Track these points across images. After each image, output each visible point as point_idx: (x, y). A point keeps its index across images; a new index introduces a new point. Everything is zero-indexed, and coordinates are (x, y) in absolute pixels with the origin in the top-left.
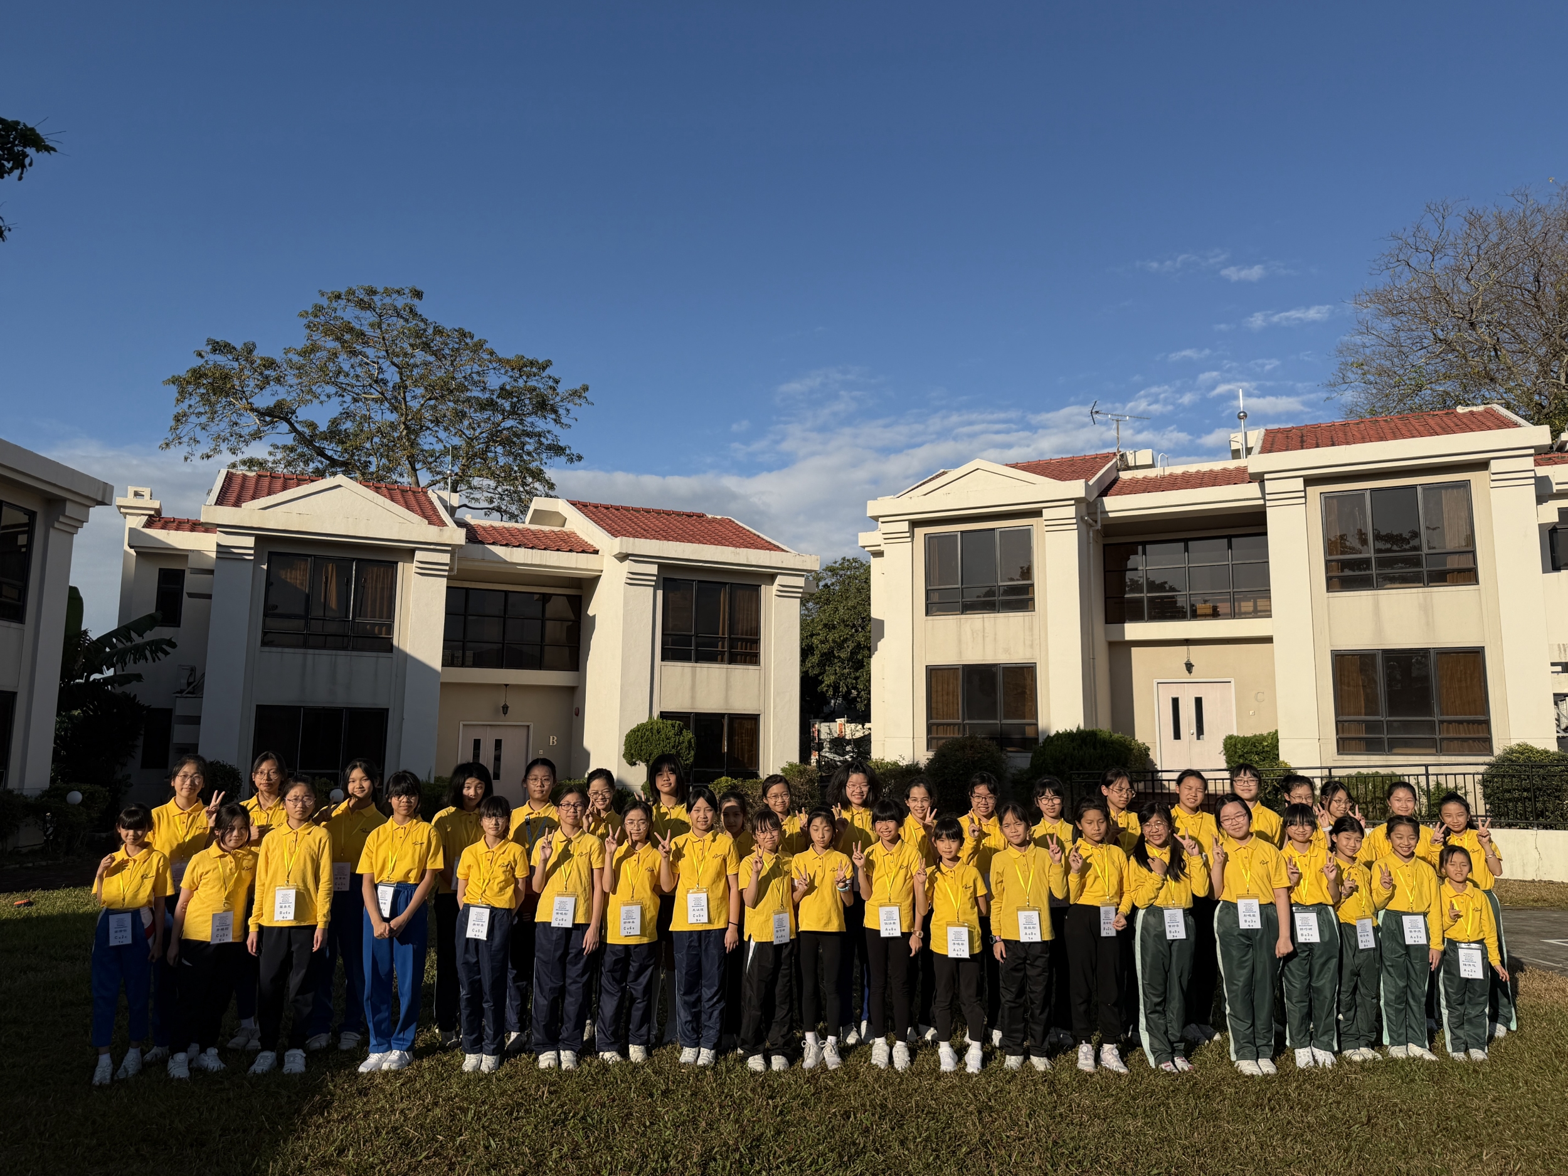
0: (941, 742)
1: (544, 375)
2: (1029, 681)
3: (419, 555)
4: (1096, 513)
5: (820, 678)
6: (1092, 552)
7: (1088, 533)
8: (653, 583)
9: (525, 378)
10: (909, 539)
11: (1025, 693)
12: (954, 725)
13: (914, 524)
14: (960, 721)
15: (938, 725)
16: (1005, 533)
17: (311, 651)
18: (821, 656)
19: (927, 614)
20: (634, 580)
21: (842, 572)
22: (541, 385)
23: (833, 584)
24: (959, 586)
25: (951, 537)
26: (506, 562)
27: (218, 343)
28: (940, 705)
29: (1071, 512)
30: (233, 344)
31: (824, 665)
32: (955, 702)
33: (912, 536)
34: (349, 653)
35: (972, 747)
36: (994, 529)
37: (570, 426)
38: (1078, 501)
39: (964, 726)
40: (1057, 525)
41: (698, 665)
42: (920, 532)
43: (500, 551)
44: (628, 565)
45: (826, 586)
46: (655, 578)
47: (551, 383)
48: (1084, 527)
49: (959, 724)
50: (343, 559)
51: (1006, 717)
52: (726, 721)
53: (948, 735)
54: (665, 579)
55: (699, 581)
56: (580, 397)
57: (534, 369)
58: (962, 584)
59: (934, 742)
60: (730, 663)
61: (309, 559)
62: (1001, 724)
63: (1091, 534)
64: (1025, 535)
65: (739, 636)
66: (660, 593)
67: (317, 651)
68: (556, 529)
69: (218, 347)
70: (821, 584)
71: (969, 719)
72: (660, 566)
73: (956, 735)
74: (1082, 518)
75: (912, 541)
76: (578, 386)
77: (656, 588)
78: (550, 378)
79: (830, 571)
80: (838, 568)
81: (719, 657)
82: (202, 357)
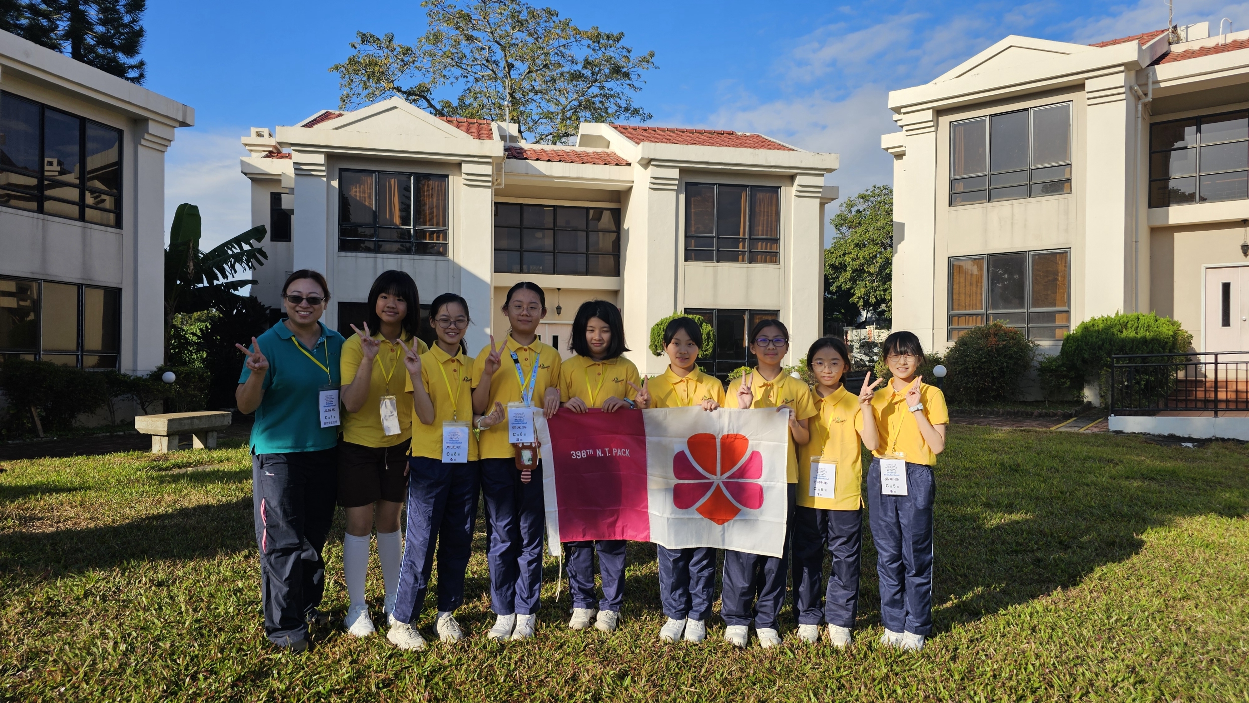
0: (962, 333)
1: (619, 45)
2: (1061, 268)
3: (465, 168)
4: (1146, 84)
5: (852, 291)
6: (1140, 126)
7: (1136, 108)
8: (676, 188)
9: (603, 49)
10: (933, 129)
11: (1056, 279)
12: (977, 315)
13: (939, 112)
14: (983, 311)
15: (959, 316)
16: (1040, 113)
17: (380, 255)
18: (853, 272)
19: (950, 204)
20: (657, 185)
21: (872, 199)
22: (617, 56)
23: (864, 210)
24: (987, 173)
25: (980, 122)
26: (545, 176)
27: (364, 35)
28: (963, 297)
29: (1119, 79)
30: (377, 36)
31: (855, 281)
32: (979, 291)
33: (937, 126)
34: (412, 256)
35: (996, 335)
36: (1027, 109)
37: (641, 89)
38: (1128, 66)
39: (988, 316)
40: (1103, 97)
41: (720, 264)
42: (945, 120)
43: (542, 167)
44: (652, 171)
45: (858, 211)
46: (677, 182)
47: (625, 53)
48: (1132, 100)
49: (982, 314)
50: (403, 173)
51: (1034, 306)
52: (746, 317)
53: (970, 326)
54: (687, 184)
55: (720, 185)
56: (648, 62)
57: (611, 42)
58: (990, 170)
59: (955, 333)
60: (750, 262)
61: (374, 175)
62: (1029, 313)
63: (1140, 107)
64: (1063, 114)
65: (760, 237)
66: (682, 197)
67: (385, 256)
68: (599, 150)
69: (365, 39)
70: (854, 209)
71: (993, 308)
72: (683, 171)
73: (979, 325)
74: (1131, 88)
75: (936, 131)
76: (646, 53)
77: (678, 192)
78: (623, 48)
79: (862, 198)
80: (869, 196)
81: (740, 257)
82: (356, 48)
